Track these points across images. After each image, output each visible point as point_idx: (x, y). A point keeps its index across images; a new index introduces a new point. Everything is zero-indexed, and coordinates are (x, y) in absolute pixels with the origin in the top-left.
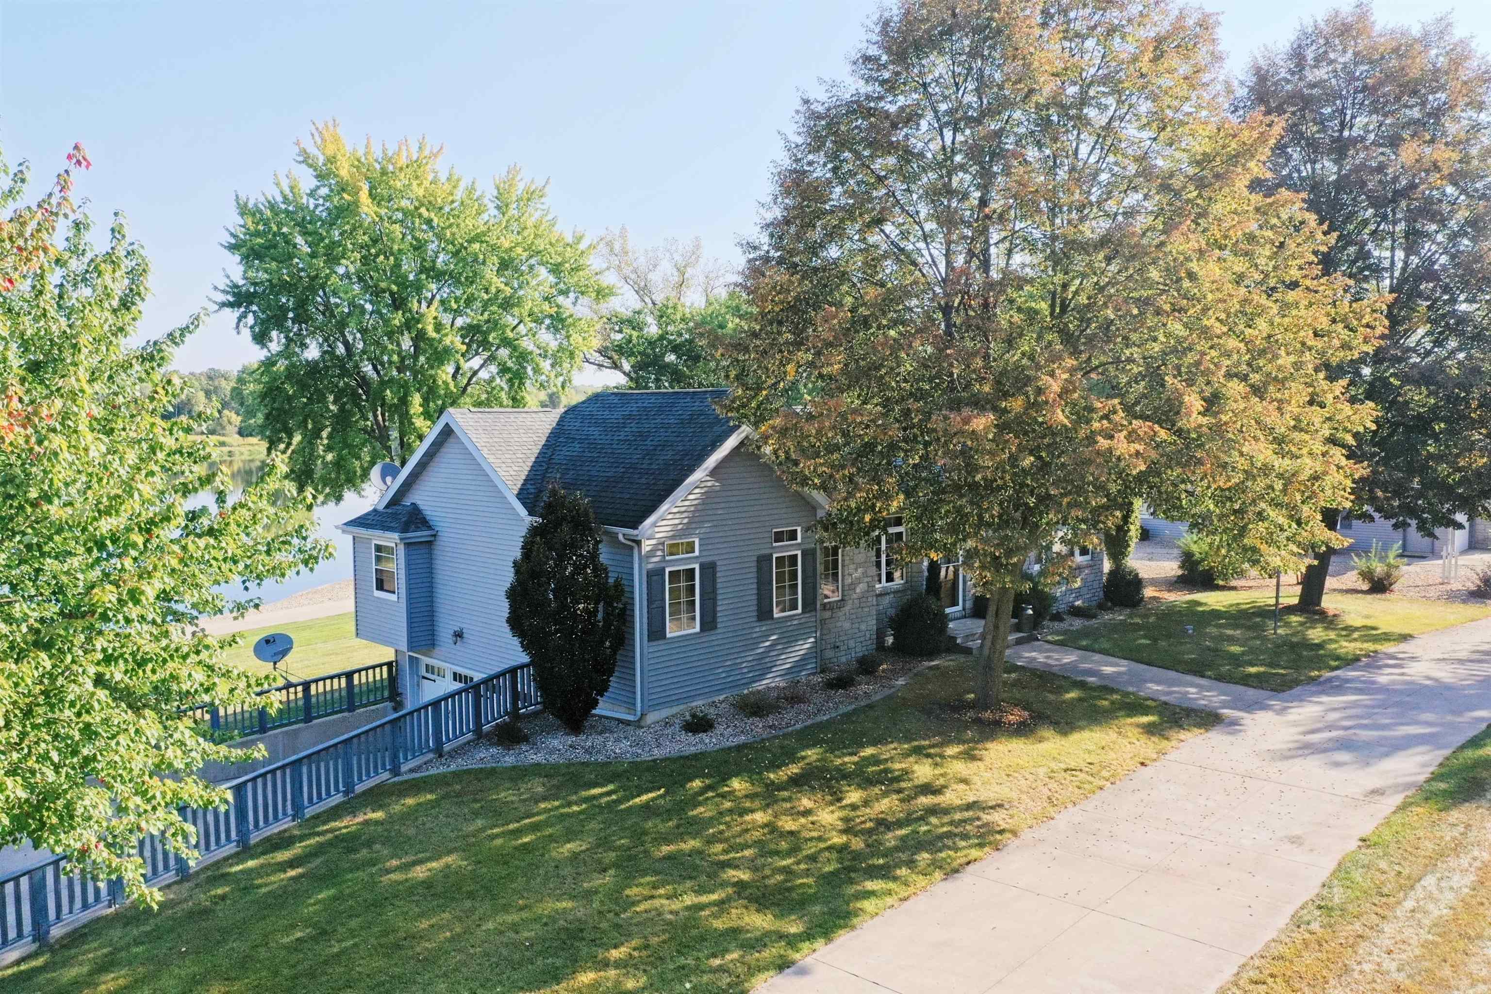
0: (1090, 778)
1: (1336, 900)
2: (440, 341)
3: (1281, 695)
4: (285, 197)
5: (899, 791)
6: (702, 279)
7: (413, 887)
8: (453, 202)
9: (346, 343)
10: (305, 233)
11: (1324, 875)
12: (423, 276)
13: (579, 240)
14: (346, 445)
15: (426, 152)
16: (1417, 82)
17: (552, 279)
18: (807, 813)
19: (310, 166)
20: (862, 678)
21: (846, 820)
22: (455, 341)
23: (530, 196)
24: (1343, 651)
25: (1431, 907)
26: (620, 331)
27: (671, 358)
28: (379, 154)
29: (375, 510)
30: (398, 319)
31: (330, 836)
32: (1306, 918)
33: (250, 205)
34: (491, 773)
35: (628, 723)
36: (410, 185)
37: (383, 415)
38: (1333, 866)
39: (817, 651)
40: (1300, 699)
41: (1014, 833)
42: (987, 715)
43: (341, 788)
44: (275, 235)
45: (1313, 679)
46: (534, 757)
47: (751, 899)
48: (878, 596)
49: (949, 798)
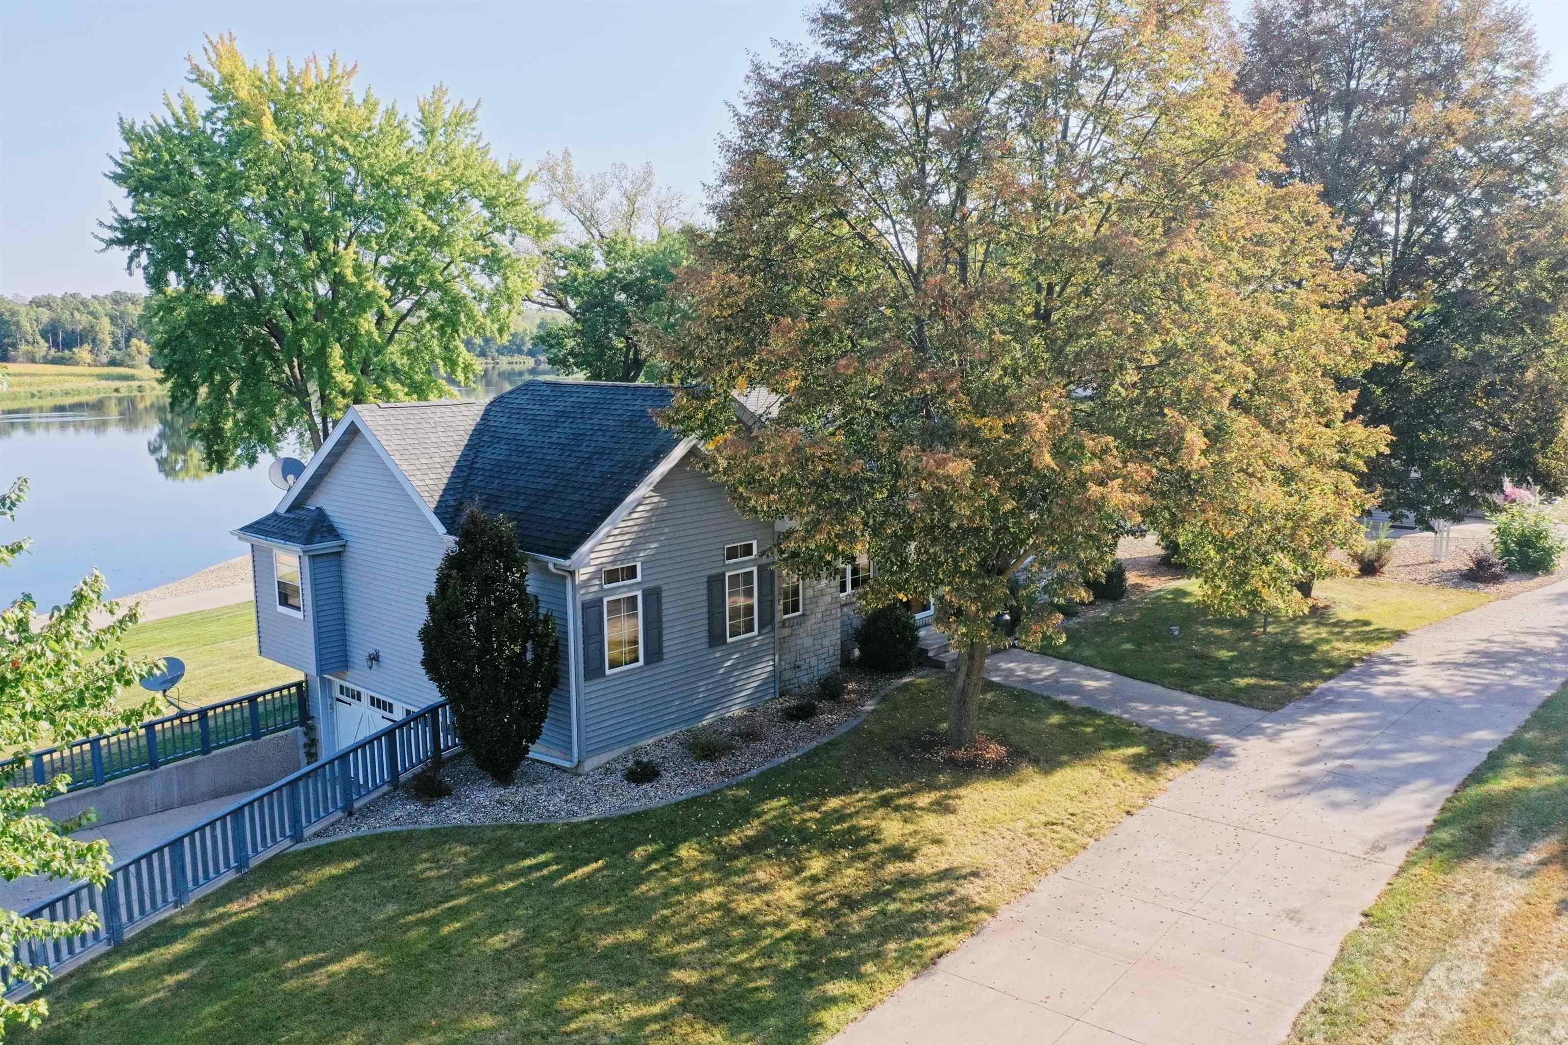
0: (1073, 835)
1: (1341, 1001)
2: (362, 286)
3: (1275, 715)
4: (178, 121)
5: (864, 858)
6: (654, 209)
7: (309, 1001)
8: (369, 129)
9: (255, 287)
10: (202, 163)
11: (1324, 965)
12: (339, 214)
13: (515, 170)
14: (258, 401)
15: (339, 71)
16: (1432, 31)
17: (486, 214)
18: (763, 888)
19: (205, 86)
20: (823, 704)
21: (805, 897)
22: (378, 285)
23: (461, 120)
24: (1335, 654)
25: (1441, 1009)
26: (565, 268)
27: (621, 297)
28: (283, 72)
29: (275, 514)
30: (312, 261)
31: (216, 927)
32: (1309, 1027)
33: (138, 128)
34: (407, 838)
35: (564, 770)
36: (321, 109)
37: (300, 366)
38: (1334, 952)
39: (776, 675)
40: (1292, 719)
41: (990, 911)
42: (961, 754)
43: (233, 864)
44: (167, 164)
45: (1306, 693)
46: (458, 817)
47: (697, 1011)
48: (842, 606)
49: (920, 865)
